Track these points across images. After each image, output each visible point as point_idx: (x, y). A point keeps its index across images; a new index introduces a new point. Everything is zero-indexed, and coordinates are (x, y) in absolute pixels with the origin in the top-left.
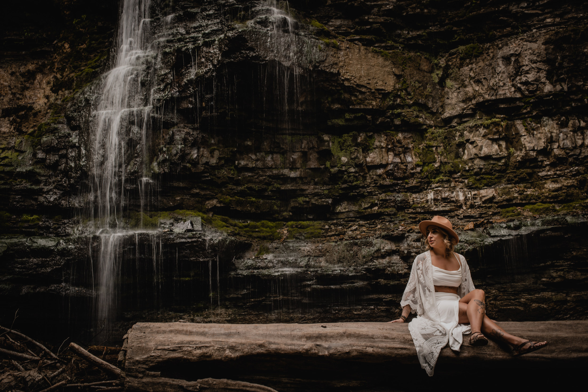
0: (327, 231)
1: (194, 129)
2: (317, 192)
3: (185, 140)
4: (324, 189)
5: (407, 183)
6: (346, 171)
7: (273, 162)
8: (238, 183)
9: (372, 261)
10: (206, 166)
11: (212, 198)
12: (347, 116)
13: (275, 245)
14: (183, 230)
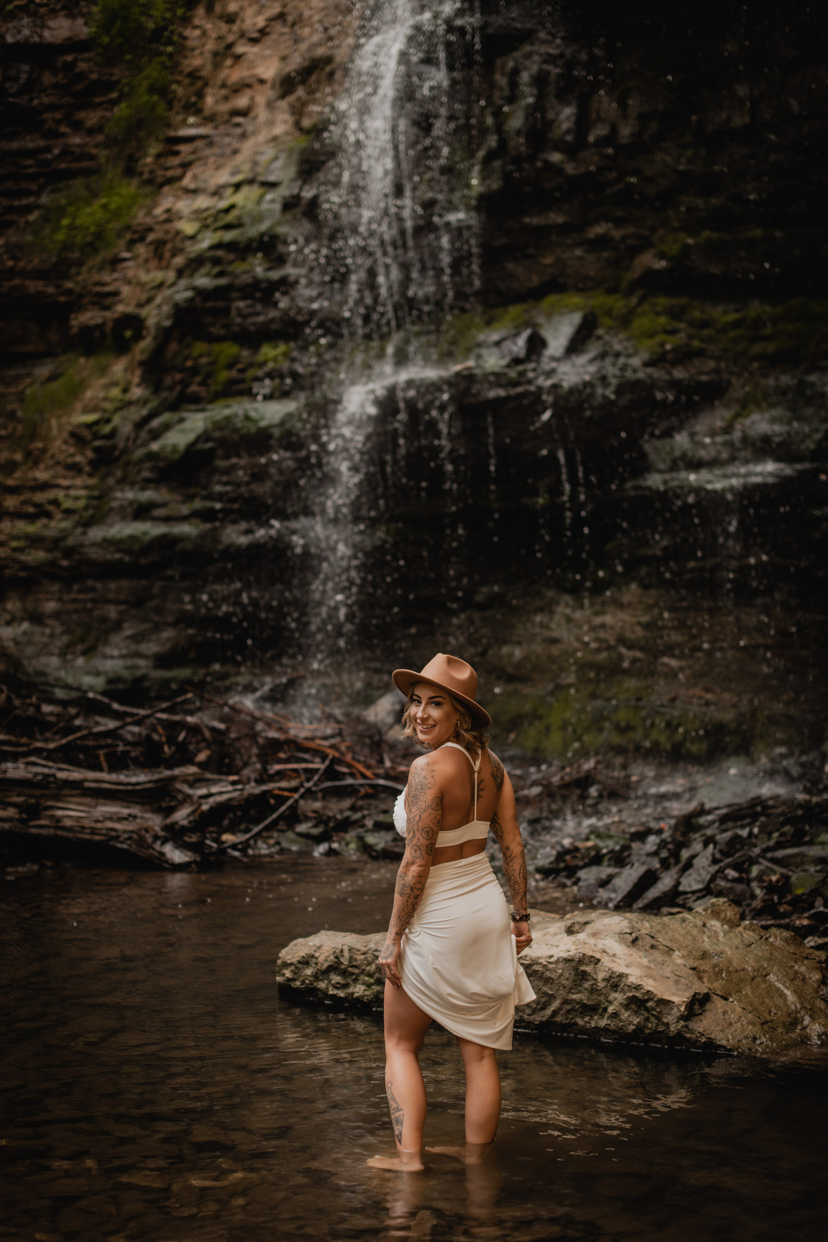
8: (708, 186)
10: (604, 151)
11: (644, 245)
13: (784, 380)
14: (504, 362)
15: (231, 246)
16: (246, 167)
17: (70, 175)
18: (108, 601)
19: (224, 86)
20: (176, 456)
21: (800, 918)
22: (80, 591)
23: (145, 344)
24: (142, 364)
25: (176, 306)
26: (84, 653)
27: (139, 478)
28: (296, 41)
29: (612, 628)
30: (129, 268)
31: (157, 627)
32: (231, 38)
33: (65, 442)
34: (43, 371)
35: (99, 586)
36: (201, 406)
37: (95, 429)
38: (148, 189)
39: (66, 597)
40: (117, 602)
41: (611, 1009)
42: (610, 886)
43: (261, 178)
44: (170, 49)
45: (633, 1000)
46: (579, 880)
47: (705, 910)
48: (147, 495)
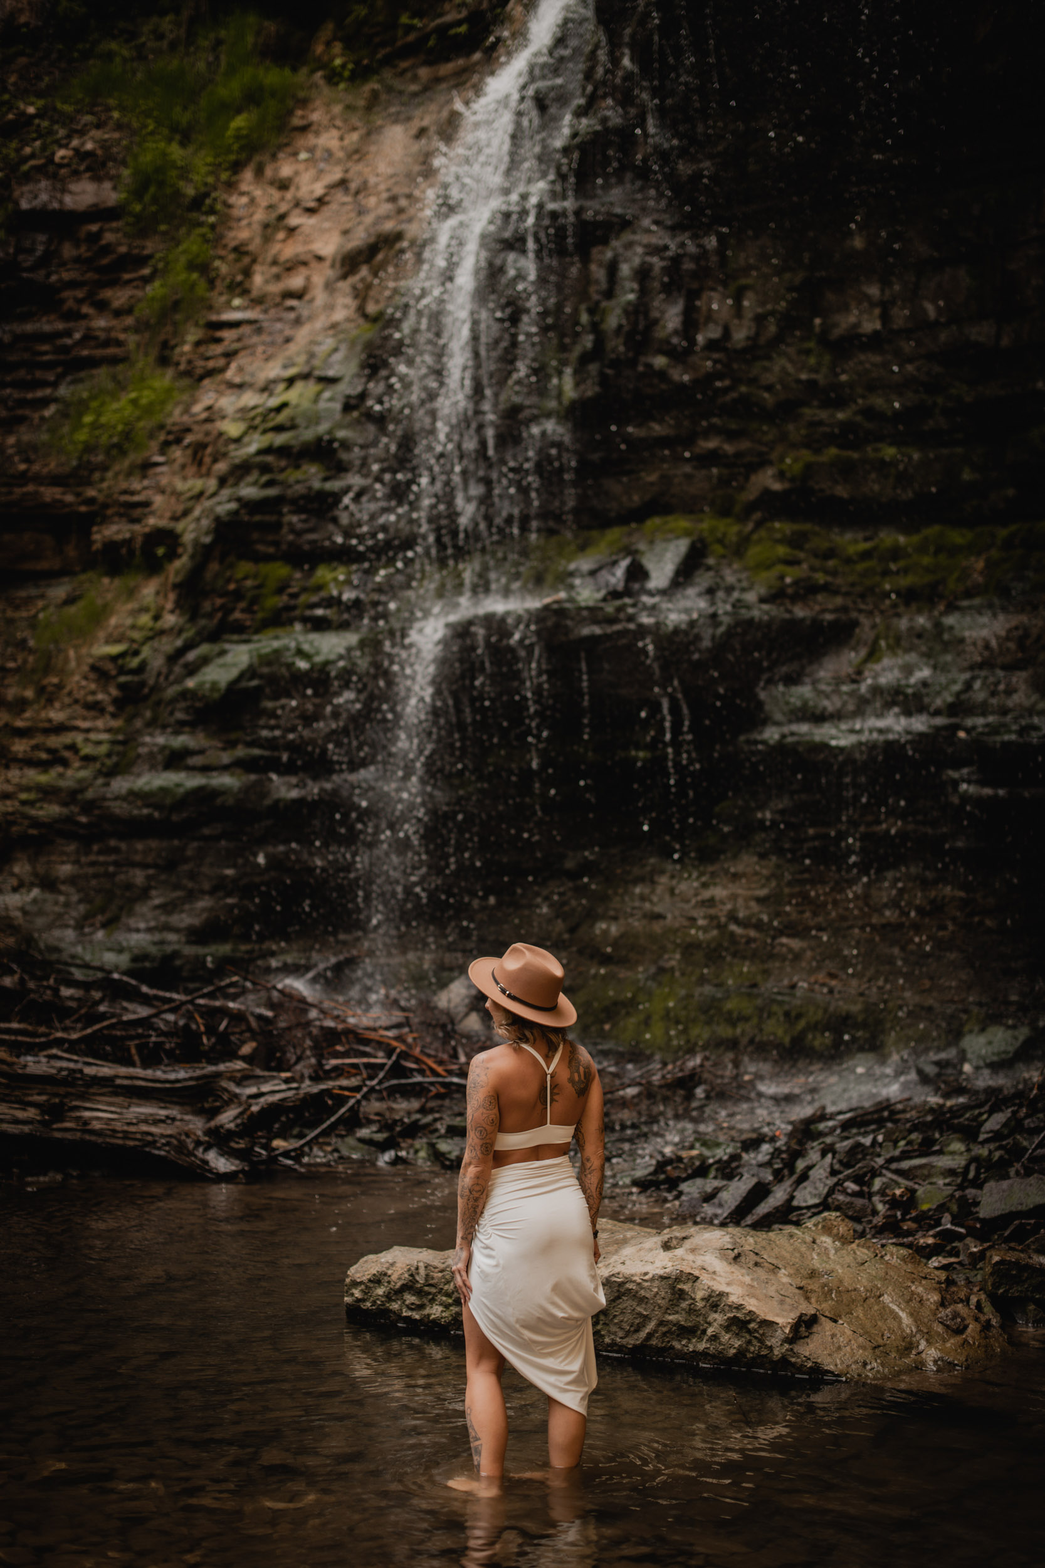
1: (673, 228)
10: (716, 356)
11: (762, 463)
13: (920, 622)
14: (600, 595)
15: (282, 451)
16: (301, 359)
17: (93, 363)
18: (134, 865)
19: (275, 263)
20: (216, 695)
21: (924, 1236)
22: (100, 853)
23: (180, 564)
24: (176, 586)
25: (217, 519)
26: (104, 926)
27: (172, 720)
28: (361, 212)
29: (723, 903)
30: (162, 473)
31: (192, 896)
32: (283, 208)
33: (86, 678)
34: (59, 592)
35: (123, 846)
36: (244, 637)
37: (120, 662)
38: (186, 382)
39: (83, 859)
40: (144, 866)
41: (710, 1331)
42: (716, 1201)
43: (317, 373)
44: (212, 219)
45: (734, 1321)
46: (681, 1193)
47: (816, 1225)
48: (181, 740)
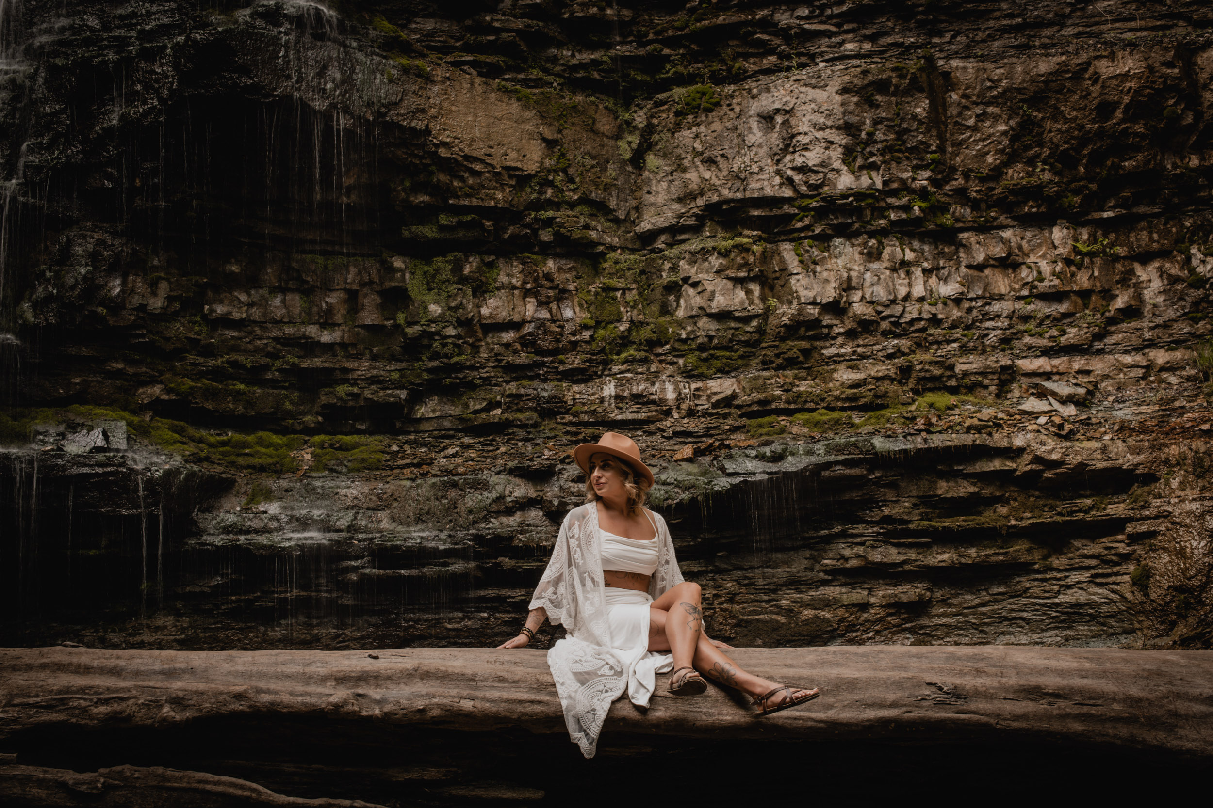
0: (395, 455)
1: (114, 234)
2: (377, 376)
3: (94, 257)
4: (391, 370)
5: (562, 362)
6: (437, 333)
7: (284, 311)
8: (208, 352)
9: (485, 519)
10: (141, 315)
11: (153, 382)
12: (443, 220)
13: (284, 484)
14: (87, 449)
